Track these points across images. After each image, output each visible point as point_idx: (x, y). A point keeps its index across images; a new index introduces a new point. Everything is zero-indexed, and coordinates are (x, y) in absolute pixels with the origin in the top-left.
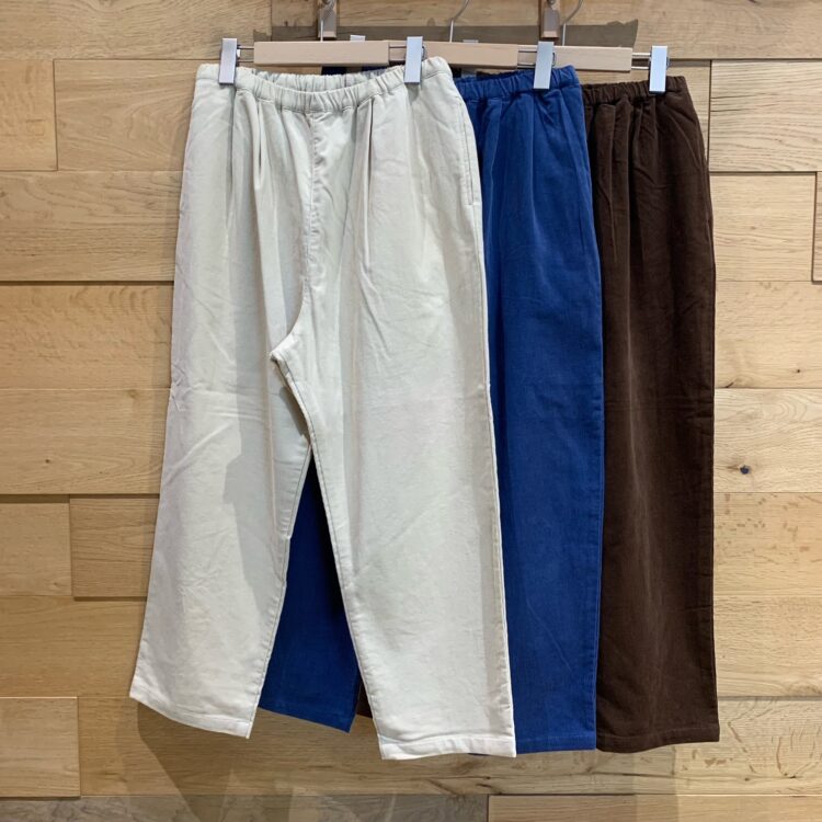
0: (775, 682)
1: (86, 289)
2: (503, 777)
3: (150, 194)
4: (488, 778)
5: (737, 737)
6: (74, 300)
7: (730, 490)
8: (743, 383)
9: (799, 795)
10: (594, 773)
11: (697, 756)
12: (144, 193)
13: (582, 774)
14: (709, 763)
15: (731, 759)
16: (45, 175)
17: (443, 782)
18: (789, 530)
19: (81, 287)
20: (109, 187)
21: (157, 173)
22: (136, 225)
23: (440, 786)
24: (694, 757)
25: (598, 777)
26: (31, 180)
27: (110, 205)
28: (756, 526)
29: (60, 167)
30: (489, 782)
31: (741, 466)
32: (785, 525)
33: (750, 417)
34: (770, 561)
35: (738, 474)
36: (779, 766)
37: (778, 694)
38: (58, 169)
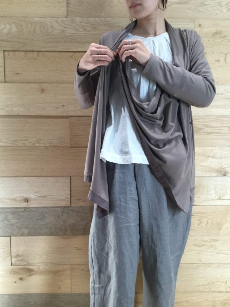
1: (75, 54)
3: (94, 25)
6: (71, 57)
10: (221, 199)
12: (92, 24)
13: (217, 200)
16: (63, 19)
20: (82, 23)
21: (97, 19)
22: (90, 34)
26: (59, 20)
27: (82, 28)
29: (68, 16)
38: (67, 17)
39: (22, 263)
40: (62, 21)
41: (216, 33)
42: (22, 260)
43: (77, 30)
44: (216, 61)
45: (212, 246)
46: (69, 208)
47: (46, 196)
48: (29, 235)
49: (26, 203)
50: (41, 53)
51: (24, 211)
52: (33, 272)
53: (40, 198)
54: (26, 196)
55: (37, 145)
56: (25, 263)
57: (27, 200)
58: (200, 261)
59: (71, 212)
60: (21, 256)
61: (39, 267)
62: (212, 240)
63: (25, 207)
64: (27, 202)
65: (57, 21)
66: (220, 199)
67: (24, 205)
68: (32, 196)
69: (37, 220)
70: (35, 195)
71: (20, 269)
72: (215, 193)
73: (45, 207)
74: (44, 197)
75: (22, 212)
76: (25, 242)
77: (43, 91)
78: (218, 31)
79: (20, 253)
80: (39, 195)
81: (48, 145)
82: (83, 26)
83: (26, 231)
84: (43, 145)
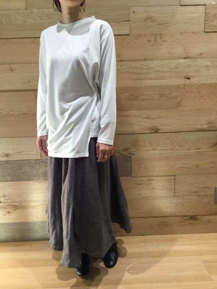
0: (195, 128)
2: (134, 151)
3: (49, 15)
4: (131, 152)
5: (186, 141)
6: (32, 42)
7: (185, 83)
8: (188, 57)
9: (200, 153)
11: (177, 145)
12: (47, 15)
14: (180, 146)
15: (185, 146)
16: (23, 11)
17: (121, 153)
18: (199, 92)
19: (34, 39)
20: (39, 13)
21: (50, 10)
23: (120, 154)
24: (176, 145)
25: (155, 151)
26: (20, 12)
27: (39, 18)
28: (191, 92)
30: (131, 153)
31: (187, 77)
32: (198, 91)
33: (190, 66)
34: (194, 100)
35: (187, 80)
36: (196, 147)
37: (195, 130)
38: (26, 9)
39: (8, 201)
40: (23, 13)
41: (148, 18)
42: (8, 199)
43: (35, 20)
44: (148, 41)
45: (149, 184)
46: (40, 160)
47: (21, 152)
48: (12, 180)
49: (7, 158)
50: (8, 40)
51: (6, 163)
52: (17, 208)
53: (17, 153)
54: (7, 152)
55: (11, 113)
56: (11, 201)
57: (7, 155)
58: (140, 195)
59: (42, 163)
60: (7, 196)
61: (21, 204)
62: (149, 179)
63: (7, 161)
64: (8, 156)
65: (19, 13)
66: (153, 149)
67: (5, 159)
68: (11, 152)
69: (17, 170)
70: (14, 151)
71: (7, 205)
72: (150, 146)
73: (22, 160)
74: (20, 153)
75: (5, 164)
76: (9, 186)
77: (12, 70)
78: (149, 16)
79: (6, 194)
80: (16, 151)
81: (19, 113)
82: (40, 16)
83: (9, 178)
84: (16, 113)
